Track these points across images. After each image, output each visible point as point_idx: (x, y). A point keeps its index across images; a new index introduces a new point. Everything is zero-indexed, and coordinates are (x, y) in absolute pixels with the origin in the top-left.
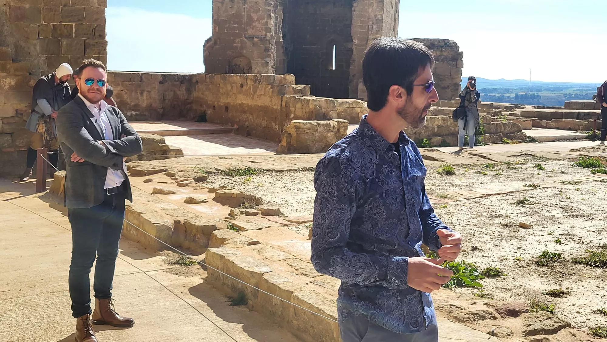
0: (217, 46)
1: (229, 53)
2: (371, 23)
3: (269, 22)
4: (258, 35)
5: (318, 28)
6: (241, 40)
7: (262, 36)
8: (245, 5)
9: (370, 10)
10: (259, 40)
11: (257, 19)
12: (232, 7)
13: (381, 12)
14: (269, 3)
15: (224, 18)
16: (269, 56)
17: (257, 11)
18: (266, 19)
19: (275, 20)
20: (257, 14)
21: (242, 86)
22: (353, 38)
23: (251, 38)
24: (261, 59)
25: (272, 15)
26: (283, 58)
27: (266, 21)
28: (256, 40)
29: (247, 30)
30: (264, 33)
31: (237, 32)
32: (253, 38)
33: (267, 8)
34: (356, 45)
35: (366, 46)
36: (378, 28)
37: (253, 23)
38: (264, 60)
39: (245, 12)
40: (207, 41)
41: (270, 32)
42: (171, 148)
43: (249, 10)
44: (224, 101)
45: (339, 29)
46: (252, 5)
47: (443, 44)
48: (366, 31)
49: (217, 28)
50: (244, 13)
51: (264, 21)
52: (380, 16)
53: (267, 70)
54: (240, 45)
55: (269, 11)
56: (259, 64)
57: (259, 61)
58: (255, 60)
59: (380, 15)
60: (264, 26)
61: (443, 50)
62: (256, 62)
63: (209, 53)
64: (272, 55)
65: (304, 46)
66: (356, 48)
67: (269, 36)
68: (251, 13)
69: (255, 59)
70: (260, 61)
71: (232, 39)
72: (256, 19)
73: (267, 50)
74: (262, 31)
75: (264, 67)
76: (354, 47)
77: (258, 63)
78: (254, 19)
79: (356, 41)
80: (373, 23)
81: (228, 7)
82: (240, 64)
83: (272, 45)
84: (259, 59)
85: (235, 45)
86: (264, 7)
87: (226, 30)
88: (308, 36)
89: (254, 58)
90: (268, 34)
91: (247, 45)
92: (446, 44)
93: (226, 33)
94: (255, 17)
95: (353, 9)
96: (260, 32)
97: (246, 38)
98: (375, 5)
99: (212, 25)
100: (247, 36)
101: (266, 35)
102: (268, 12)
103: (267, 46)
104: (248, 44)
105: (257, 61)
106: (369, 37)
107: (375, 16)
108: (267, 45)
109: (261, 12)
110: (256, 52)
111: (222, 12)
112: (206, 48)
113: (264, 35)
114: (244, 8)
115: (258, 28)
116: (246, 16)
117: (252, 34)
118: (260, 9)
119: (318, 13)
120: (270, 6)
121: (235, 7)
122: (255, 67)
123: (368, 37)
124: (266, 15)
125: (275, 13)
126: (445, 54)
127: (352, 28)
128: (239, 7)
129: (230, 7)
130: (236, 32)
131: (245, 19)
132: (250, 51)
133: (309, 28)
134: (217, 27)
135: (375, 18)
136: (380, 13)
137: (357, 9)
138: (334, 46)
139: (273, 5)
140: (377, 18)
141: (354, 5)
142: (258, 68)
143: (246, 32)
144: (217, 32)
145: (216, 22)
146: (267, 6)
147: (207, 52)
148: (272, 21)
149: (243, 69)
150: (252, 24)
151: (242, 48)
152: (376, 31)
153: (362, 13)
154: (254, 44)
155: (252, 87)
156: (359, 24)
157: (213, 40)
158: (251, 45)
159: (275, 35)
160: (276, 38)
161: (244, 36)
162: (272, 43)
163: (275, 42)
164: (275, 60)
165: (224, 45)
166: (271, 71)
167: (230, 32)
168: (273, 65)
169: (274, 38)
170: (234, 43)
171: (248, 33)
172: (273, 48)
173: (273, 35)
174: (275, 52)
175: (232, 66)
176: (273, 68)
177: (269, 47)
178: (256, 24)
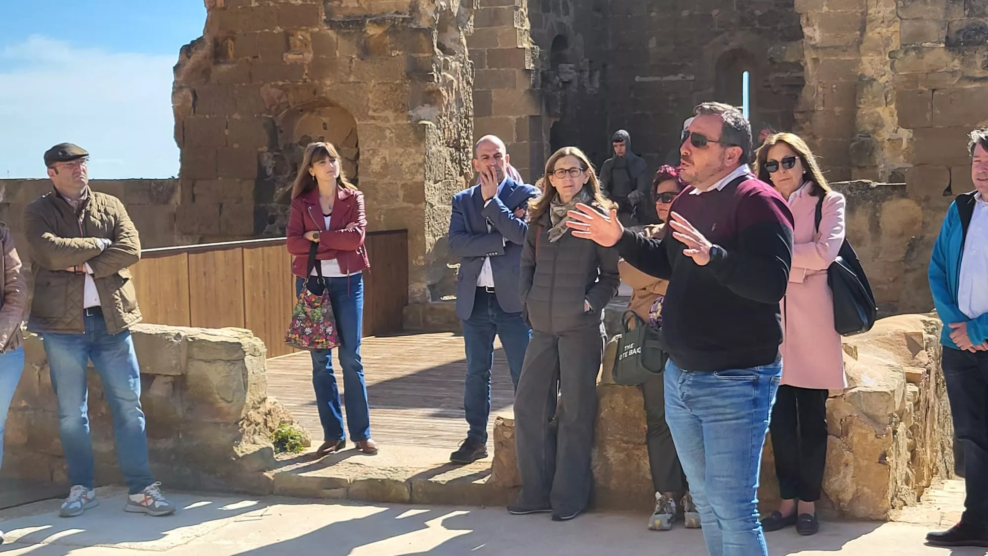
0: (224, 68)
1: (270, 91)
4: (383, 13)
5: (685, 13)
6: (312, 34)
7: (397, 13)
10: (386, 33)
22: (803, 21)
23: (353, 24)
24: (396, 111)
26: (533, 112)
28: (373, 31)
31: (299, 2)
32: (363, 24)
34: (814, 47)
35: (858, 51)
38: (410, 117)
40: (188, 52)
45: (758, 13)
54: (309, 56)
56: (387, 132)
57: (386, 119)
58: (373, 118)
62: (377, 127)
63: (194, 96)
64: (448, 97)
65: (637, 79)
66: (816, 60)
67: (431, 13)
69: (371, 113)
70: (393, 123)
71: (280, 33)
73: (420, 72)
75: (407, 146)
76: (809, 57)
77: (382, 130)
79: (814, 33)
83: (445, 50)
84: (389, 114)
85: (291, 56)
88: (652, 44)
89: (368, 108)
91: (338, 54)
93: (252, 9)
97: (331, 24)
100: (339, 17)
101: (414, 9)
103: (421, 55)
104: (344, 49)
105: (379, 123)
108: (424, 53)
110: (373, 82)
112: (181, 78)
113: (406, 7)
117: (360, 7)
122: (373, 145)
123: (865, 14)
130: (292, 2)
132: (352, 79)
133: (653, 14)
138: (746, 75)
142: (385, 152)
143: (336, 3)
147: (187, 92)
151: (319, 68)
154: (366, 51)
157: (209, 43)
158: (354, 56)
159: (463, 10)
160: (470, 26)
161: (324, 18)
162: (447, 46)
163: (464, 41)
164: (467, 117)
165: (250, 59)
166: (449, 163)
167: (272, 4)
168: (459, 135)
169: (459, 22)
170: (288, 48)
171: (343, 6)
172: (453, 66)
173: (449, 11)
174: (468, 83)
175: (290, 147)
176: (458, 149)
177: (433, 62)
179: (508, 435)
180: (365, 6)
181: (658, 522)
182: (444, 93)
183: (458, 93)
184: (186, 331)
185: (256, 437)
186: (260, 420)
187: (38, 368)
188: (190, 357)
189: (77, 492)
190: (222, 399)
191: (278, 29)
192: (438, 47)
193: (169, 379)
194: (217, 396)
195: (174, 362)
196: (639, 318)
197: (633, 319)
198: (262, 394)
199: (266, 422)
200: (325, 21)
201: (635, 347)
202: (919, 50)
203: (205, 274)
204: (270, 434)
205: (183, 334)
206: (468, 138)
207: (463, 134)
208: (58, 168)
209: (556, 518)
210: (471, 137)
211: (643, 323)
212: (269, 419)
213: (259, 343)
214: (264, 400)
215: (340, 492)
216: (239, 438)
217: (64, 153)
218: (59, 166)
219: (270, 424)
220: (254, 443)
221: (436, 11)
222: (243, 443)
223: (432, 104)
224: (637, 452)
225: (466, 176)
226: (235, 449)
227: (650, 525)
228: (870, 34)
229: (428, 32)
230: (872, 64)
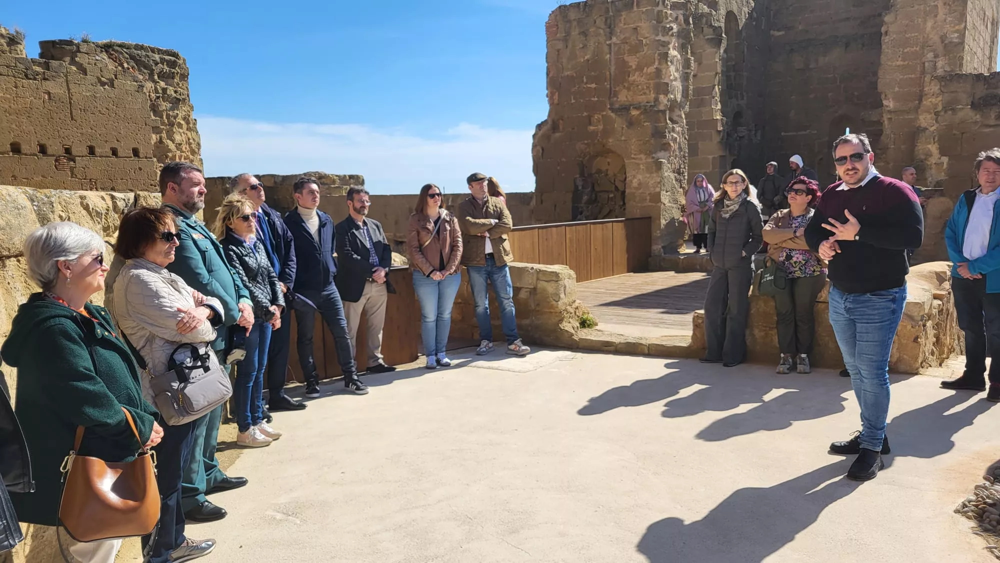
0: (557, 135)
1: (580, 146)
2: (930, 55)
3: (664, 71)
4: (640, 103)
5: (812, 96)
6: (602, 115)
7: (647, 102)
8: (611, 39)
9: (929, 24)
10: (641, 113)
11: (637, 65)
12: (585, 46)
13: (960, 24)
14: (666, 27)
15: (569, 73)
17: (636, 49)
18: (657, 63)
19: (683, 68)
20: (638, 55)
22: (883, 96)
23: (624, 109)
24: (646, 155)
25: (673, 53)
27: (656, 68)
28: (634, 113)
29: (616, 95)
30: (653, 96)
31: (596, 99)
32: (629, 109)
33: (660, 37)
34: (890, 112)
35: (917, 112)
36: (950, 65)
37: (629, 77)
38: (653, 158)
39: (610, 53)
40: (540, 127)
41: (666, 93)
43: (620, 48)
45: (856, 93)
46: (627, 35)
48: (918, 76)
49: (556, 97)
50: (608, 56)
51: (652, 69)
52: (956, 35)
53: (660, 180)
54: (601, 127)
55: (665, 44)
56: (641, 166)
57: (641, 159)
58: (634, 158)
59: (957, 31)
60: (652, 80)
62: (636, 163)
63: (543, 150)
64: (674, 146)
65: (783, 134)
66: (890, 119)
67: (665, 102)
68: (625, 54)
69: (633, 156)
70: (644, 161)
71: (586, 116)
72: (634, 67)
73: (659, 134)
74: (648, 92)
75: (652, 173)
76: (886, 117)
77: (638, 164)
78: (632, 66)
79: (889, 103)
80: (936, 56)
81: (578, 48)
82: (607, 170)
83: (675, 122)
84: (642, 156)
85: (592, 128)
86: (653, 37)
87: (574, 99)
88: (792, 114)
89: (631, 153)
90: (662, 97)
91: (616, 126)
93: (573, 104)
94: (633, 62)
95: (883, 30)
96: (645, 94)
97: (612, 109)
98: (942, 10)
99: (546, 92)
100: (617, 106)
101: (656, 100)
102: (661, 48)
103: (660, 124)
104: (619, 123)
105: (637, 161)
106: (926, 89)
108: (661, 122)
109: (646, 49)
110: (634, 140)
111: (564, 60)
112: (536, 141)
113: (652, 99)
114: (610, 45)
115: (640, 87)
116: (613, 62)
117: (628, 101)
118: (644, 42)
119: (811, 66)
120: (668, 34)
121: (592, 44)
122: (634, 173)
123: (922, 91)
124: (656, 55)
125: (682, 48)
127: (880, 73)
128: (599, 43)
129: (581, 46)
130: (593, 99)
131: (613, 68)
132: (623, 138)
134: (557, 93)
135: (942, 42)
136: (957, 27)
137: (893, 28)
139: (676, 31)
140: (947, 42)
142: (640, 177)
143: (615, 99)
144: (558, 104)
146: (660, 34)
147: (539, 148)
148: (672, 69)
149: (613, 182)
150: (627, 78)
151: (606, 133)
152: (945, 71)
153: (907, 36)
154: (631, 124)
156: (900, 63)
157: (550, 122)
158: (624, 126)
159: (683, 99)
160: (687, 108)
161: (609, 107)
162: (674, 119)
163: (683, 116)
164: (684, 157)
165: (570, 129)
166: (674, 182)
167: (582, 101)
168: (680, 166)
169: (681, 106)
170: (590, 124)
171: (619, 100)
172: (677, 129)
173: (676, 100)
174: (685, 139)
175: (590, 175)
176: (679, 174)
177: (666, 128)
178: (635, 77)
179: (700, 321)
180: (630, 99)
181: (781, 369)
182: (672, 144)
183: (679, 144)
184: (537, 266)
185: (570, 320)
186: (572, 311)
187: (466, 283)
188: (538, 279)
189: (484, 343)
190: (554, 300)
191: (585, 114)
192: (669, 120)
193: (528, 290)
194: (551, 299)
195: (530, 281)
196: (772, 260)
197: (770, 261)
198: (573, 298)
199: (575, 312)
200: (609, 108)
201: (770, 276)
202: (953, 110)
203: (547, 239)
204: (577, 319)
205: (535, 268)
206: (685, 168)
207: (682, 166)
208: (473, 185)
209: (725, 365)
210: (687, 168)
211: (775, 263)
212: (577, 311)
213: (572, 273)
214: (575, 301)
215: (612, 348)
216: (561, 320)
217: (476, 177)
218: (474, 184)
219: (577, 314)
220: (570, 323)
221: (668, 101)
222: (564, 322)
223: (665, 150)
224: (770, 332)
225: (684, 188)
226: (560, 325)
227: (777, 371)
228: (925, 102)
229: (664, 112)
230: (925, 120)
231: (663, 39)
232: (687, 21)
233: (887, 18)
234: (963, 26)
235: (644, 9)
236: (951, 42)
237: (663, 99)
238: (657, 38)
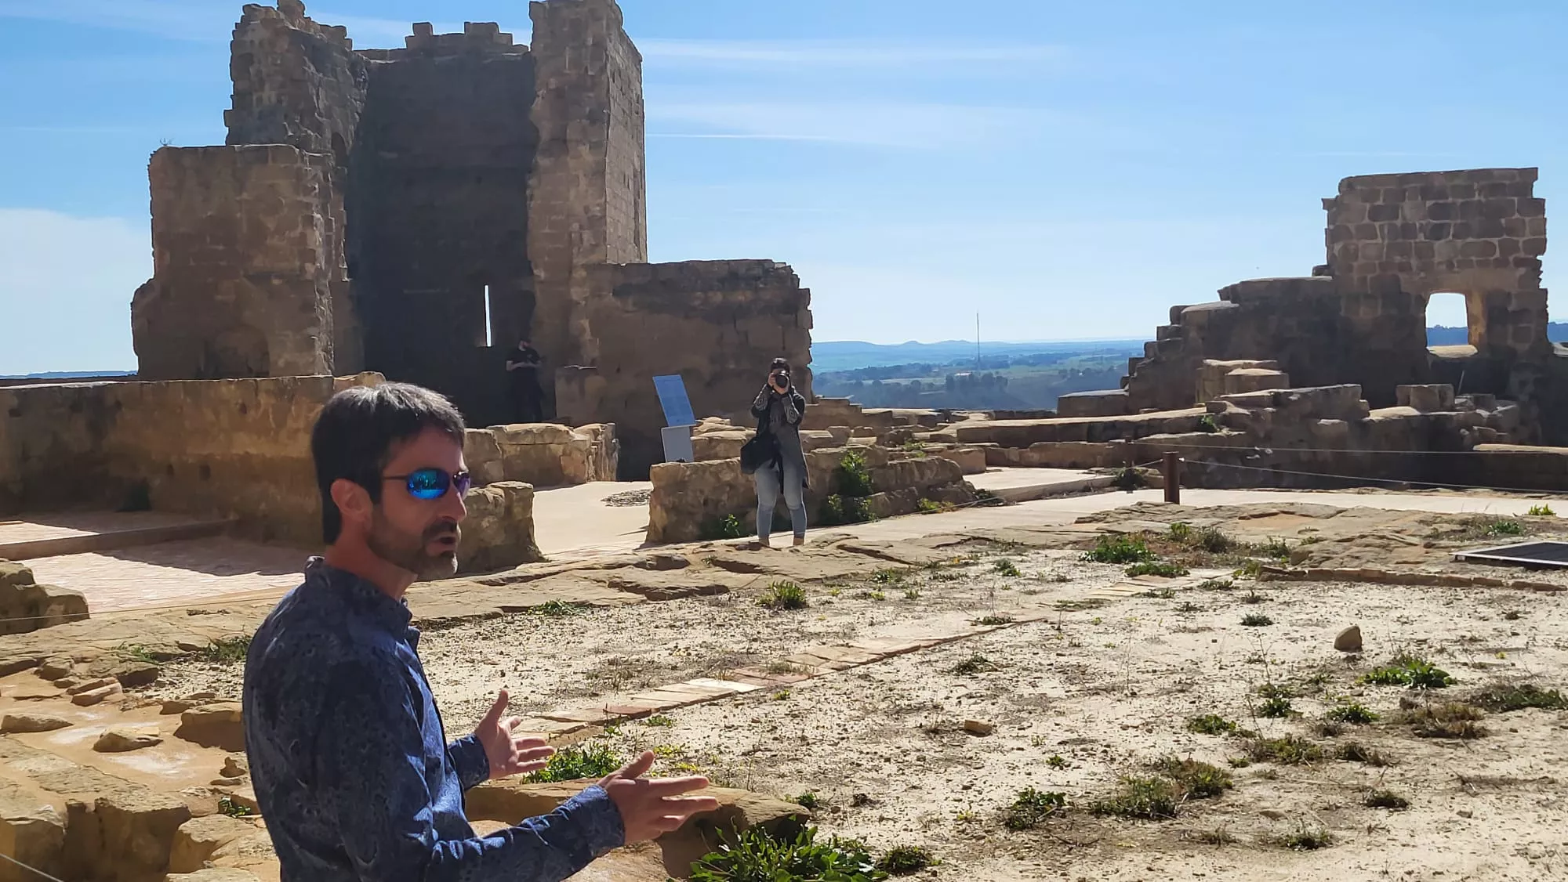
0: (171, 304)
1: (205, 319)
2: (576, 226)
3: (308, 236)
4: (282, 271)
6: (235, 284)
7: (291, 271)
8: (241, 195)
9: (572, 193)
10: (285, 283)
11: (277, 227)
12: (206, 200)
13: (601, 198)
14: (307, 187)
15: (185, 230)
16: (315, 322)
17: (274, 209)
18: (300, 226)
19: (325, 230)
20: (277, 216)
21: (244, 409)
22: (533, 265)
23: (261, 278)
24: (293, 330)
25: (317, 216)
26: (354, 324)
27: (301, 233)
28: (276, 282)
29: (250, 259)
30: (298, 264)
31: (224, 264)
32: (269, 278)
33: (301, 198)
34: (542, 283)
35: (568, 285)
36: (595, 238)
37: (266, 239)
38: (303, 335)
39: (241, 211)
40: (141, 292)
41: (314, 260)
42: (50, 593)
43: (253, 206)
44: (195, 451)
45: (495, 243)
46: (262, 192)
47: (758, 271)
48: (566, 246)
49: (168, 256)
50: (239, 214)
51: (296, 233)
52: (598, 208)
53: (311, 360)
54: (233, 297)
55: (308, 206)
56: (289, 344)
57: (287, 336)
58: (278, 335)
60: (297, 246)
61: (761, 286)
62: (281, 341)
63: (148, 321)
64: (323, 321)
65: (405, 291)
66: (542, 290)
67: (313, 271)
68: (259, 213)
69: (277, 332)
70: (291, 338)
71: (211, 283)
72: (272, 229)
73: (309, 307)
74: (291, 259)
75: (302, 353)
76: (537, 288)
77: (284, 342)
78: (269, 229)
79: (540, 273)
80: (581, 227)
81: (196, 201)
82: (237, 349)
83: (321, 293)
84: (289, 333)
85: (220, 297)
86: (294, 197)
87: (194, 261)
88: (416, 265)
89: (275, 329)
90: (308, 265)
91: (253, 296)
92: (766, 271)
93: (192, 267)
94: (270, 223)
95: (528, 192)
96: (287, 260)
97: (248, 278)
98: (583, 182)
99: (152, 250)
100: (251, 273)
101: (302, 269)
102: (304, 211)
103: (308, 296)
104: (256, 293)
105: (283, 338)
106: (575, 261)
107: (587, 209)
108: (308, 294)
109: (286, 210)
110: (278, 313)
111: (177, 214)
112: (138, 310)
113: (297, 268)
114: (240, 202)
115: (281, 253)
116: (245, 222)
117: (266, 267)
118: (283, 202)
119: (437, 204)
120: (309, 194)
121: (215, 199)
122: (278, 351)
124: (300, 219)
125: (324, 212)
126: (767, 296)
127: (529, 241)
128: (226, 199)
129: (201, 199)
130: (221, 263)
131: (245, 229)
132: (263, 311)
134: (168, 254)
135: (586, 213)
136: (598, 201)
137: (537, 193)
138: (487, 287)
139: (317, 191)
140: (590, 214)
141: (531, 182)
142: (287, 356)
143: (249, 264)
144: (168, 266)
145: (163, 240)
146: (301, 194)
147: (142, 320)
148: (317, 233)
149: (244, 365)
150: (263, 240)
151: (240, 304)
152: (591, 245)
153: (552, 203)
154: (271, 295)
155: (270, 410)
156: (547, 231)
157: (158, 287)
158: (264, 298)
159: (325, 266)
160: (328, 275)
161: (242, 273)
162: (321, 290)
163: (328, 286)
164: (331, 332)
167: (205, 264)
168: (328, 343)
169: (325, 274)
170: (217, 292)
171: (255, 266)
172: (324, 301)
173: (321, 268)
174: (330, 312)
176: (327, 352)
177: (314, 300)
178: (273, 241)
180: (269, 266)
182: (320, 319)
183: (327, 318)
191: (210, 280)
192: (316, 291)
200: (243, 275)
202: (600, 296)
206: (331, 345)
223: (315, 325)
225: (331, 368)
228: (574, 275)
230: (576, 293)
231: (305, 200)
232: (326, 178)
233: (532, 182)
234: (603, 200)
235: (283, 166)
236: (593, 216)
237: (310, 268)
238: (299, 199)
